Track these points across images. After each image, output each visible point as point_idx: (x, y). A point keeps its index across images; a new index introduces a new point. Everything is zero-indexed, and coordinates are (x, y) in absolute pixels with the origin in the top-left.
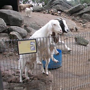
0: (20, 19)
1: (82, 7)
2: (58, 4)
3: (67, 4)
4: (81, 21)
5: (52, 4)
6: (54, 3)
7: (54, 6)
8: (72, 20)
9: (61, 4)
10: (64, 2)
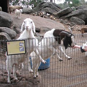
0: (9, 20)
1: (70, 11)
3: (56, 7)
7: (43, 8)
8: (60, 23)
9: (50, 7)
10: (53, 5)
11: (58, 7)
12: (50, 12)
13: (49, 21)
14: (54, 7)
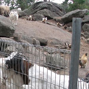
1: (82, 14)
2: (46, 8)
3: (58, 9)
4: (83, 34)
5: (37, 8)
6: (40, 6)
7: (39, 10)
8: (69, 32)
9: (49, 9)
10: (53, 6)
11: (59, 9)
12: (49, 15)
13: (56, 29)
14: (55, 9)
